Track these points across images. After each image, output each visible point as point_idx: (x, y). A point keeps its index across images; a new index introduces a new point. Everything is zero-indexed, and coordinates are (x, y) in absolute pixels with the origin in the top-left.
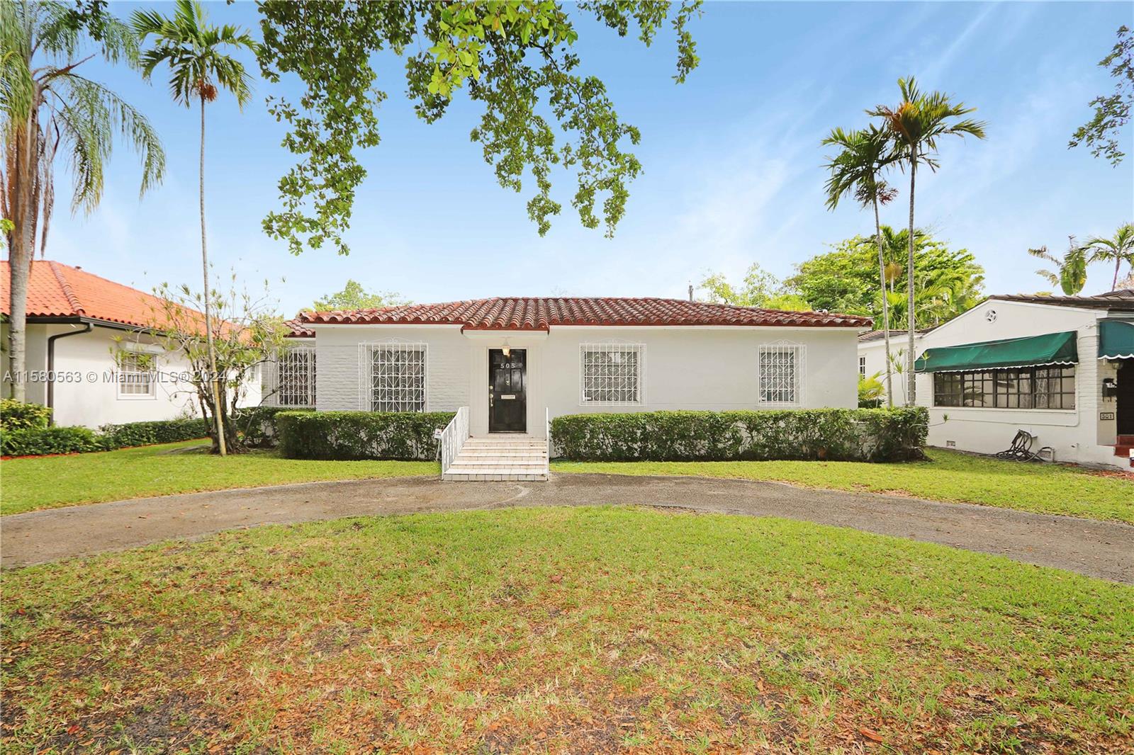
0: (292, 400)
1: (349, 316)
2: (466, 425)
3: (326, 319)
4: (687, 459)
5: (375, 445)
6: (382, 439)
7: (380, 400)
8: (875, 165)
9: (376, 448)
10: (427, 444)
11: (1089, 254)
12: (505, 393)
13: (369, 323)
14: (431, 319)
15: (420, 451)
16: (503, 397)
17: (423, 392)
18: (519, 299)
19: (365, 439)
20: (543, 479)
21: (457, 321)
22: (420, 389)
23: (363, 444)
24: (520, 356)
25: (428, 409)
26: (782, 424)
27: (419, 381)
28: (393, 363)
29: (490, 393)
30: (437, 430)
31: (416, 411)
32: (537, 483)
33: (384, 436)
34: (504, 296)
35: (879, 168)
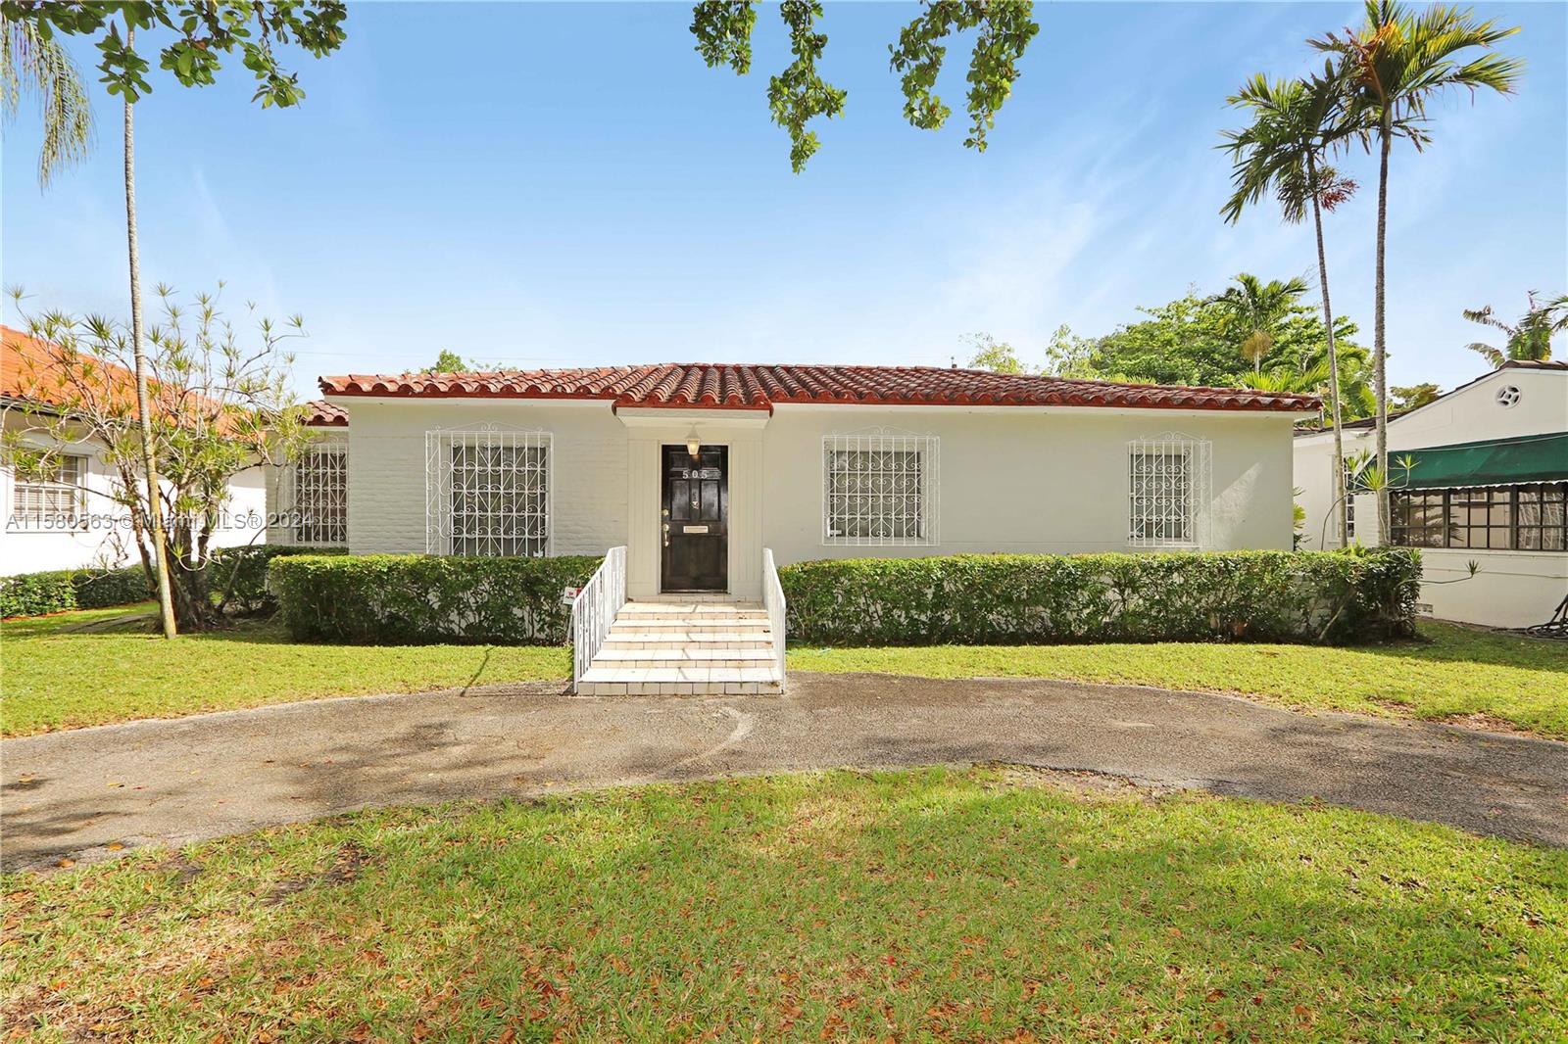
0: (318, 534)
1: (411, 384)
2: (622, 581)
3: (366, 387)
4: (1015, 639)
5: (454, 616)
6: (467, 606)
7: (465, 535)
8: (1317, 141)
9: (457, 623)
10: (550, 615)
11: (1555, 317)
12: (690, 523)
13: (445, 395)
14: (559, 389)
15: (537, 627)
16: (687, 529)
17: (543, 521)
18: (709, 367)
19: (436, 606)
20: (774, 690)
21: (606, 393)
22: (539, 514)
23: (433, 616)
24: (717, 457)
25: (553, 552)
26: (1177, 578)
27: (538, 501)
28: (489, 469)
29: (663, 523)
30: (568, 589)
31: (531, 554)
32: (764, 701)
33: (472, 600)
34: (685, 362)
35: (1323, 145)
